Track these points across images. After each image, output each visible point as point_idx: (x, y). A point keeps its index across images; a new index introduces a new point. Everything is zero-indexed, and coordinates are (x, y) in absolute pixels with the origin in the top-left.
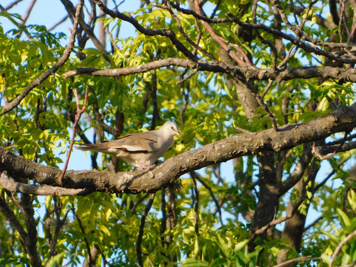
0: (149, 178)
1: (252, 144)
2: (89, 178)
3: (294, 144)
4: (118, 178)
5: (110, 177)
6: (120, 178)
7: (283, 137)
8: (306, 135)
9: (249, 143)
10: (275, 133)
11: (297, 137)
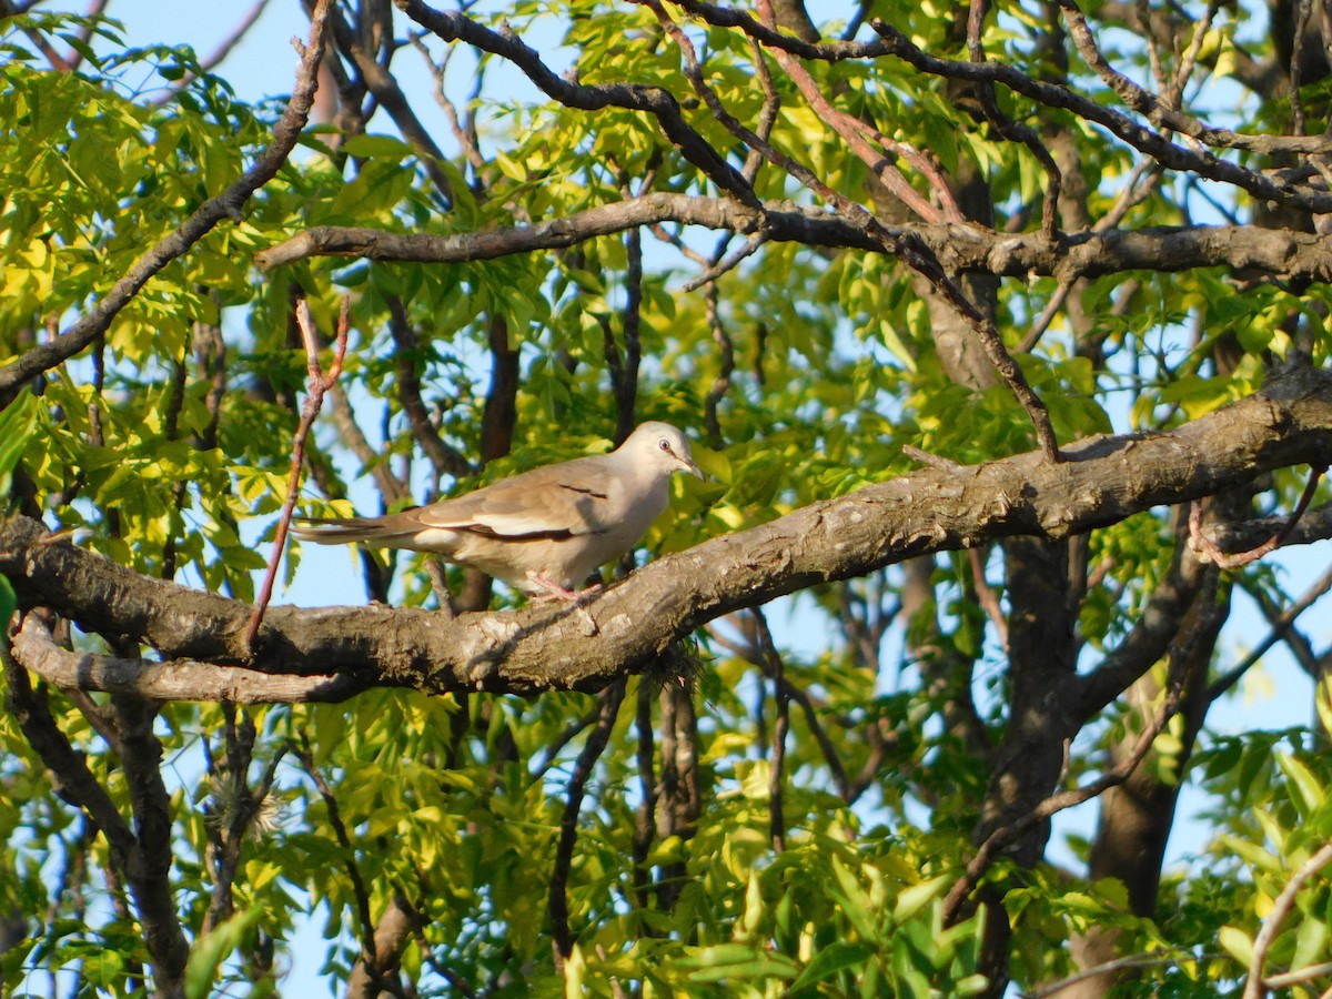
0: (577, 636)
1: (964, 510)
2: (352, 633)
3: (1118, 508)
4: (460, 637)
5: (432, 633)
6: (469, 635)
7: (1080, 483)
8: (1166, 475)
9: (951, 505)
10: (1049, 466)
11: (1133, 483)
